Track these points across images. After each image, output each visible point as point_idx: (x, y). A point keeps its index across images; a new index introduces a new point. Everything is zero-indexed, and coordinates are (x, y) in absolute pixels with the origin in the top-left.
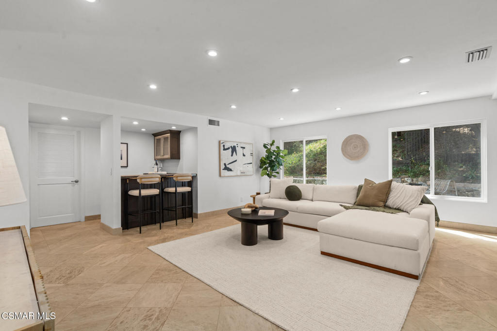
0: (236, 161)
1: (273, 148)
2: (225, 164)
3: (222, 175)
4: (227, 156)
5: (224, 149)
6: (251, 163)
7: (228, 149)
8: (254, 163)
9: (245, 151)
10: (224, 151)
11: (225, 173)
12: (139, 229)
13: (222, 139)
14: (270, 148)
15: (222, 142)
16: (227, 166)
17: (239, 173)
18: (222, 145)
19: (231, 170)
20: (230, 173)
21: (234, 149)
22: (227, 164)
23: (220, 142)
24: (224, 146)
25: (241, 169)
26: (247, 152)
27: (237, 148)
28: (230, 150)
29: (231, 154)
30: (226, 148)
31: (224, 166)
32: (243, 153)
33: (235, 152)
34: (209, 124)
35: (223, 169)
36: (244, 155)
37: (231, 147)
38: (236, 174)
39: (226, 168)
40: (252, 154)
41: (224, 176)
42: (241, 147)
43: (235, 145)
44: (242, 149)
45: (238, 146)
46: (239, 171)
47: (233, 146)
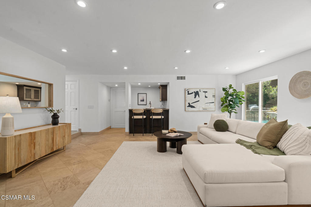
0: (199, 101)
1: (231, 91)
2: (189, 103)
3: (186, 110)
4: (191, 99)
5: (189, 94)
6: (214, 102)
7: (192, 93)
8: (216, 103)
9: (207, 94)
10: (189, 95)
11: (190, 109)
12: (133, 135)
13: (187, 87)
14: (229, 91)
15: (186, 89)
16: (191, 104)
17: (201, 109)
18: (187, 92)
19: (194, 107)
20: (193, 109)
21: (197, 94)
22: (190, 103)
23: (185, 89)
24: (188, 92)
25: (204, 106)
26: (209, 95)
27: (199, 93)
28: (194, 94)
29: (194, 96)
30: (189, 93)
31: (188, 105)
32: (205, 96)
33: (197, 95)
34: (177, 79)
35: (187, 107)
36: (206, 97)
37: (194, 92)
38: (198, 110)
39: (190, 106)
40: (214, 96)
41: (188, 111)
42: (204, 92)
43: (197, 91)
44: (205, 93)
45: (200, 91)
46: (201, 108)
47: (196, 91)
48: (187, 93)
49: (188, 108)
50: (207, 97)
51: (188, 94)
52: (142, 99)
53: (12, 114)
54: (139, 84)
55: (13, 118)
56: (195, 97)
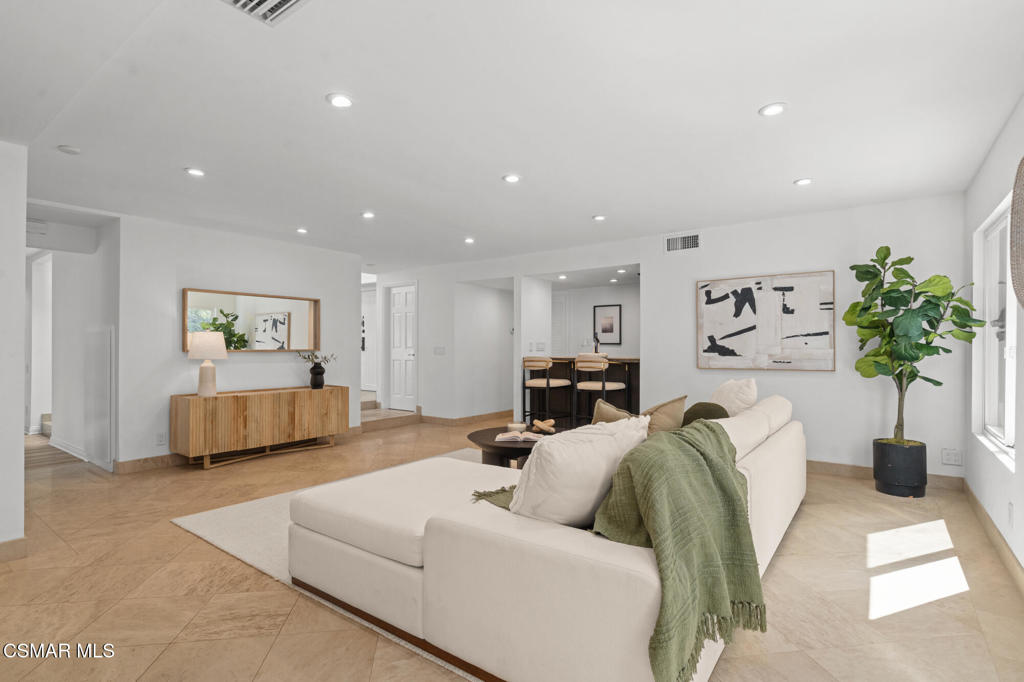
0: (754, 328)
2: (711, 339)
3: (702, 364)
4: (721, 319)
5: (710, 301)
6: (827, 333)
7: (726, 297)
8: (839, 333)
9: (791, 299)
10: (710, 306)
11: (712, 360)
13: (707, 275)
15: (702, 285)
16: (719, 343)
17: (765, 362)
18: (702, 293)
19: (732, 353)
20: (728, 361)
21: (745, 298)
22: (717, 337)
23: (697, 284)
24: (708, 293)
25: (777, 351)
26: (804, 300)
27: (756, 294)
28: (732, 300)
29: (733, 310)
30: (713, 296)
31: (709, 344)
32: (785, 305)
33: (747, 304)
34: (669, 250)
35: (705, 351)
36: (787, 310)
37: (735, 293)
38: (751, 365)
39: (714, 348)
40: (828, 305)
41: (710, 369)
42: (776, 289)
43: (748, 286)
44: (781, 293)
45: (760, 289)
46: (766, 357)
47: (743, 290)
48: (706, 298)
49: (709, 358)
50: (792, 312)
51: (707, 303)
52: (608, 326)
53: (213, 361)
54: (563, 277)
55: (214, 369)
56: (737, 314)
